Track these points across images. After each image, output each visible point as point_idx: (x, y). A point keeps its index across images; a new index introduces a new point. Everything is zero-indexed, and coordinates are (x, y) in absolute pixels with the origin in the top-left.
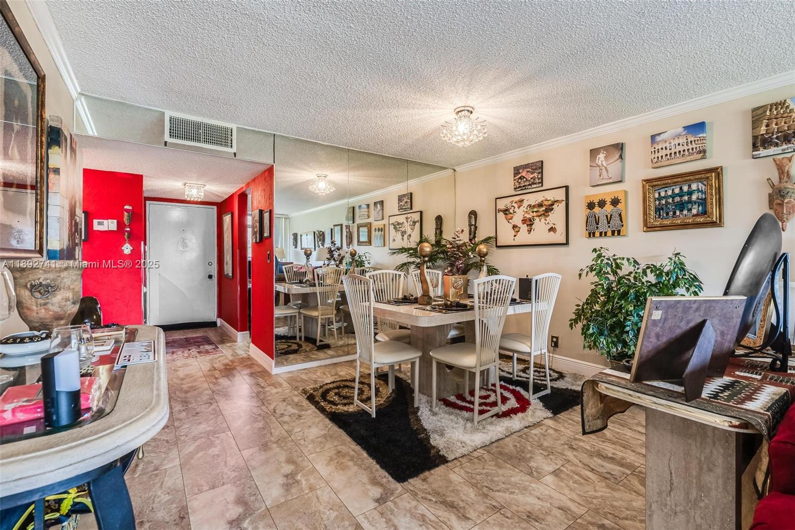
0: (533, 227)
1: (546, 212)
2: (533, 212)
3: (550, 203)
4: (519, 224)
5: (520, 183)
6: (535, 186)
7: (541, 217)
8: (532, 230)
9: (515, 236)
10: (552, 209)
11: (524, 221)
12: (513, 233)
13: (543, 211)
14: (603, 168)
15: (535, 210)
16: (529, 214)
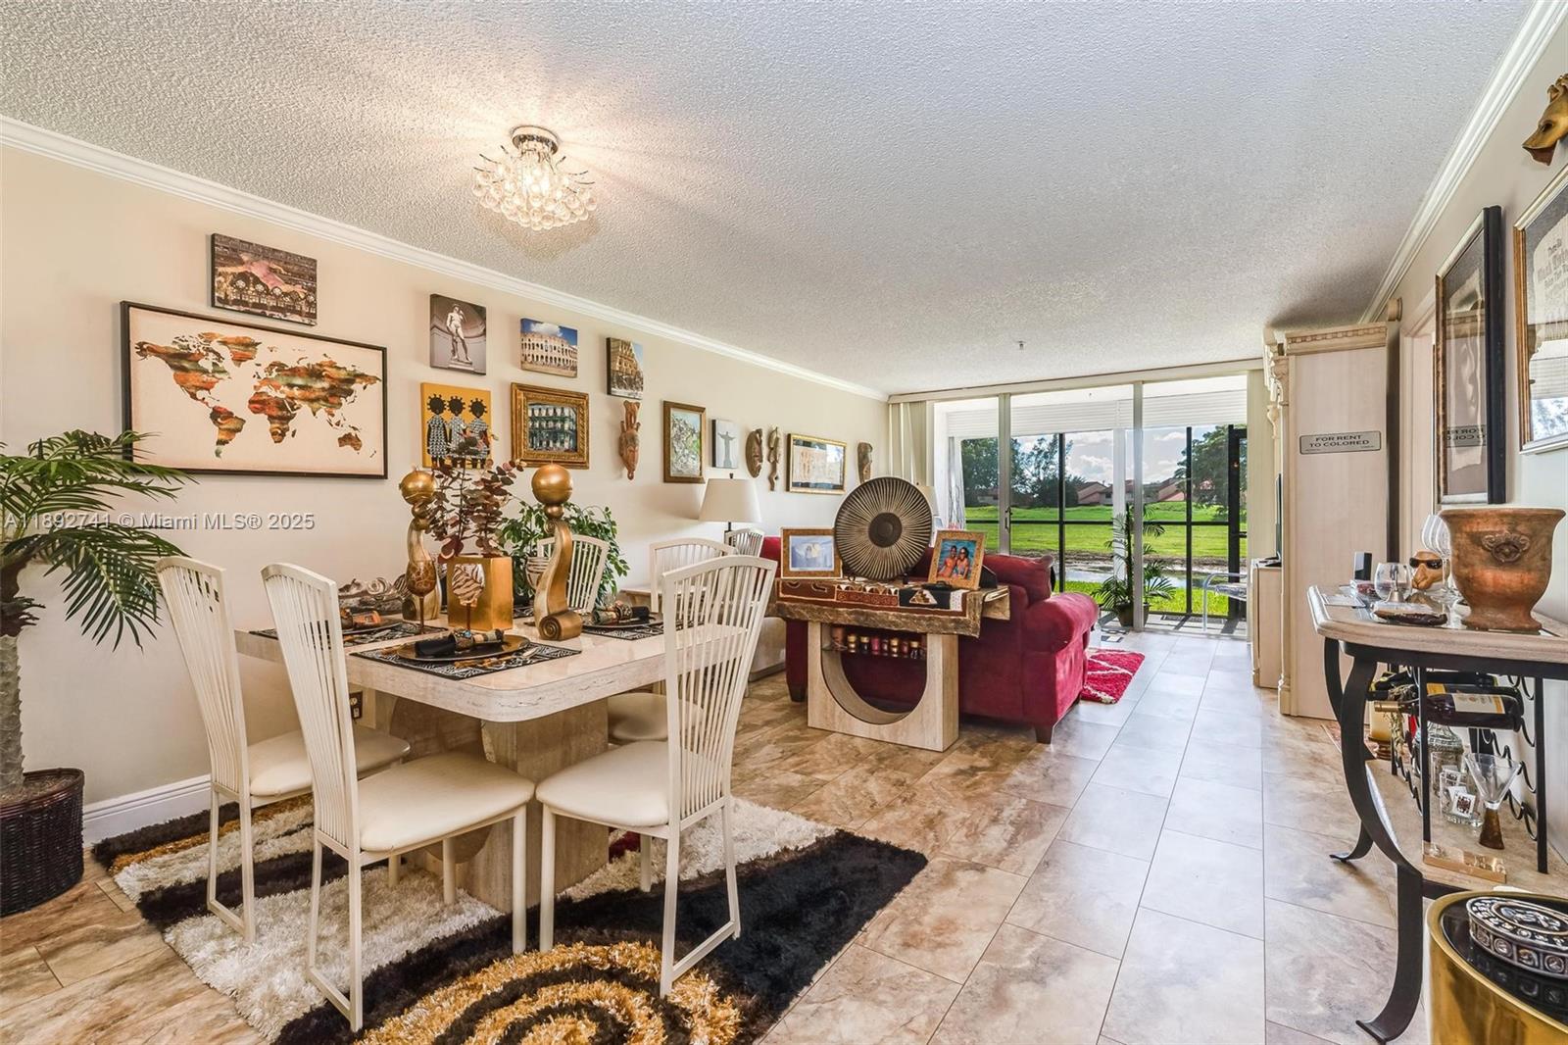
0: (292, 425)
1: (332, 395)
2: (291, 386)
3: (343, 374)
4: (241, 410)
5: (240, 291)
6: (297, 318)
7: (316, 405)
8: (289, 434)
9: (220, 442)
10: (350, 392)
11: (258, 404)
12: (213, 432)
13: (323, 389)
14: (458, 340)
15: (299, 381)
16: (277, 388)
